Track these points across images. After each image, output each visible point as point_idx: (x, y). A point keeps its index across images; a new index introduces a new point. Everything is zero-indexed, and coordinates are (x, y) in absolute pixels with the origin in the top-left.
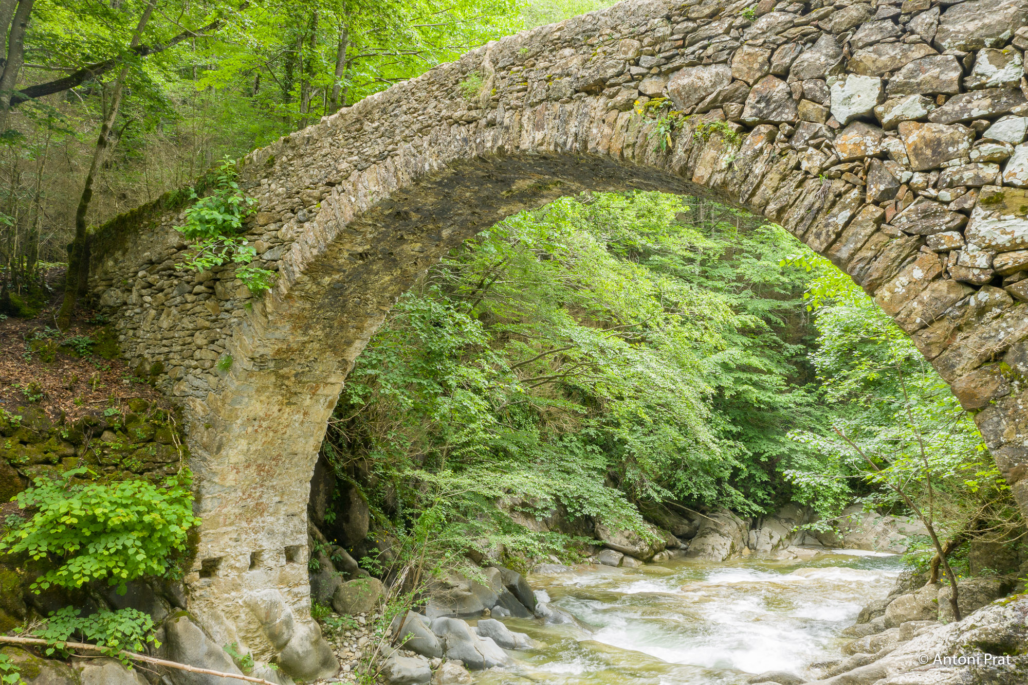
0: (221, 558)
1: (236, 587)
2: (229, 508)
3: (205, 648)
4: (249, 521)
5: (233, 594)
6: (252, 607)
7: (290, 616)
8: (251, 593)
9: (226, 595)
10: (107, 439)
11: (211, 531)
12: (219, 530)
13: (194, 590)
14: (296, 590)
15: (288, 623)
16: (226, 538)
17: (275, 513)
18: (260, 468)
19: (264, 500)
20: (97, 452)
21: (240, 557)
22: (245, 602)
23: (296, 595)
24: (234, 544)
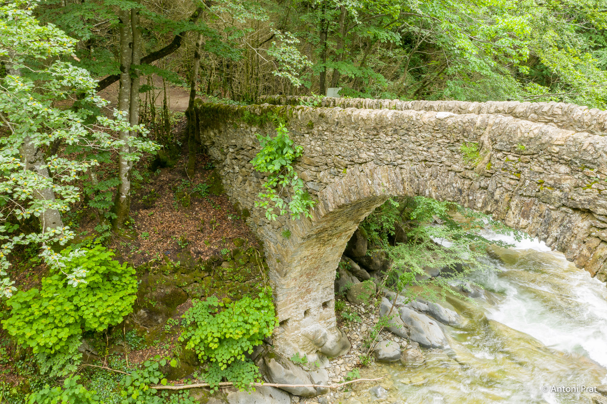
0: (289, 319)
1: (297, 328)
2: (292, 296)
3: (284, 373)
4: (302, 298)
5: (296, 332)
6: (306, 336)
7: (325, 334)
8: (305, 329)
9: (292, 334)
10: (224, 267)
11: (283, 309)
12: (287, 307)
13: (276, 336)
14: (328, 321)
15: (324, 337)
16: (291, 309)
17: (317, 289)
18: (308, 275)
19: (310, 287)
20: (221, 274)
21: (299, 315)
22: (302, 334)
23: (329, 323)
24: (295, 310)
